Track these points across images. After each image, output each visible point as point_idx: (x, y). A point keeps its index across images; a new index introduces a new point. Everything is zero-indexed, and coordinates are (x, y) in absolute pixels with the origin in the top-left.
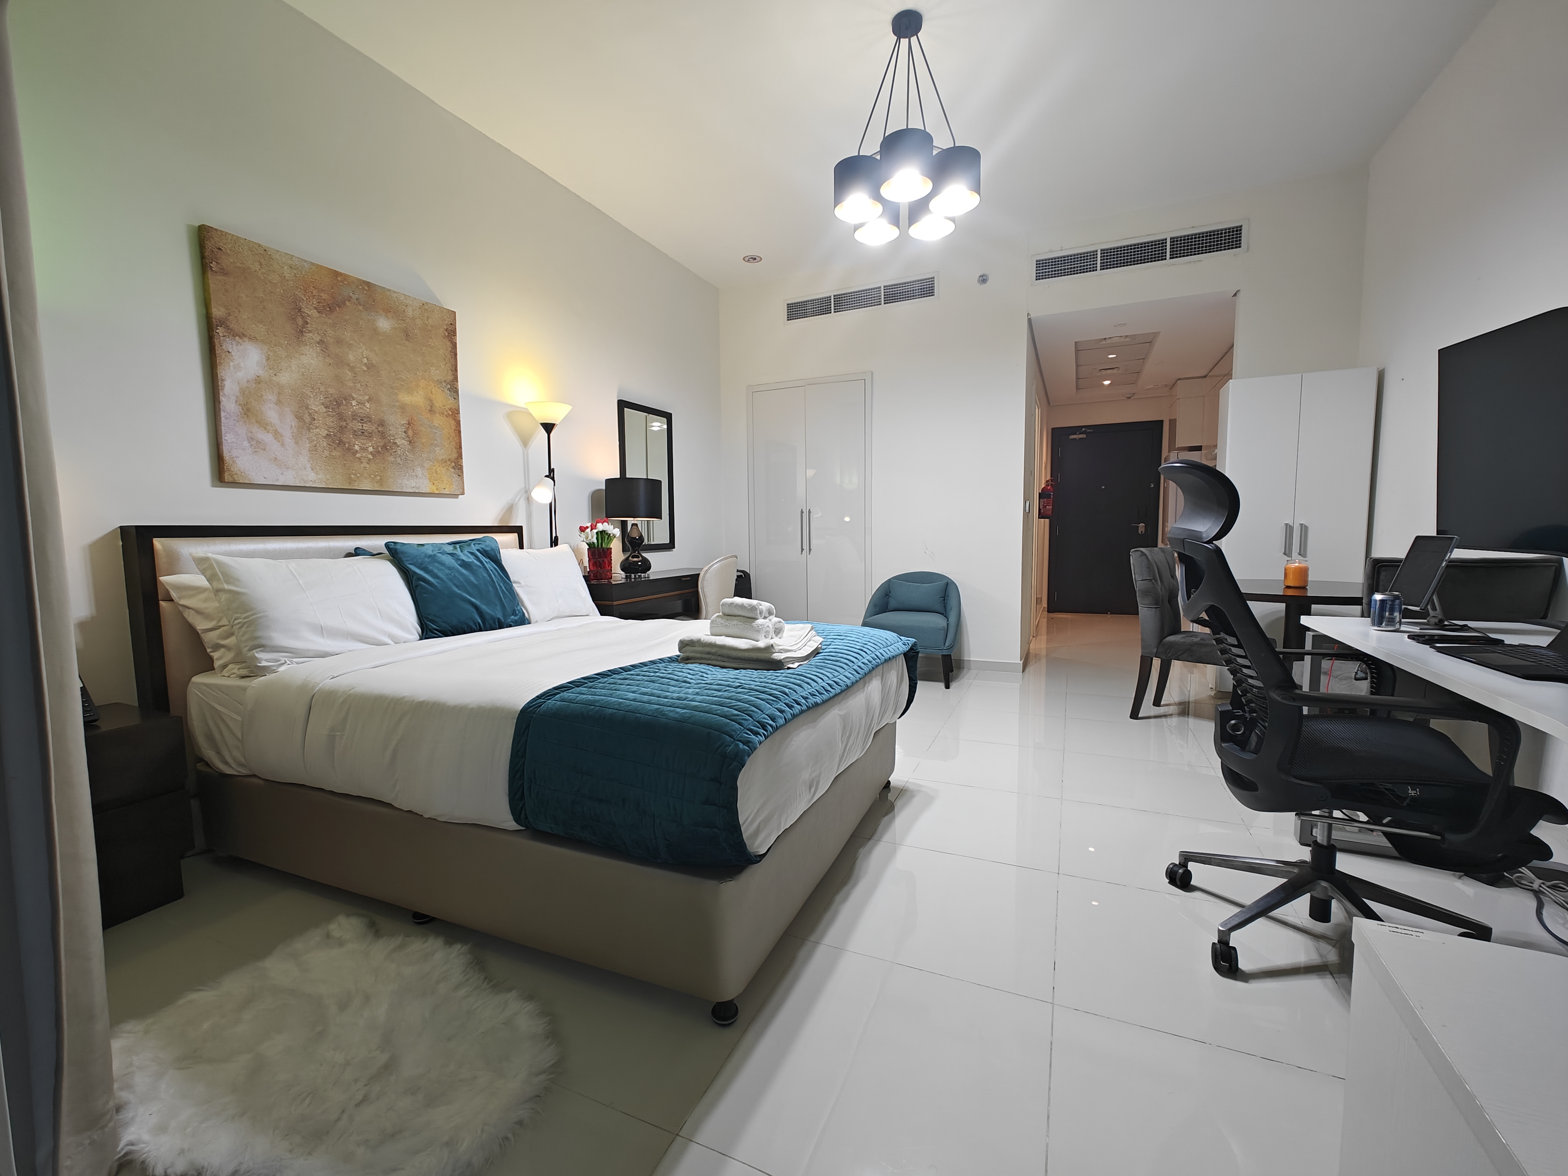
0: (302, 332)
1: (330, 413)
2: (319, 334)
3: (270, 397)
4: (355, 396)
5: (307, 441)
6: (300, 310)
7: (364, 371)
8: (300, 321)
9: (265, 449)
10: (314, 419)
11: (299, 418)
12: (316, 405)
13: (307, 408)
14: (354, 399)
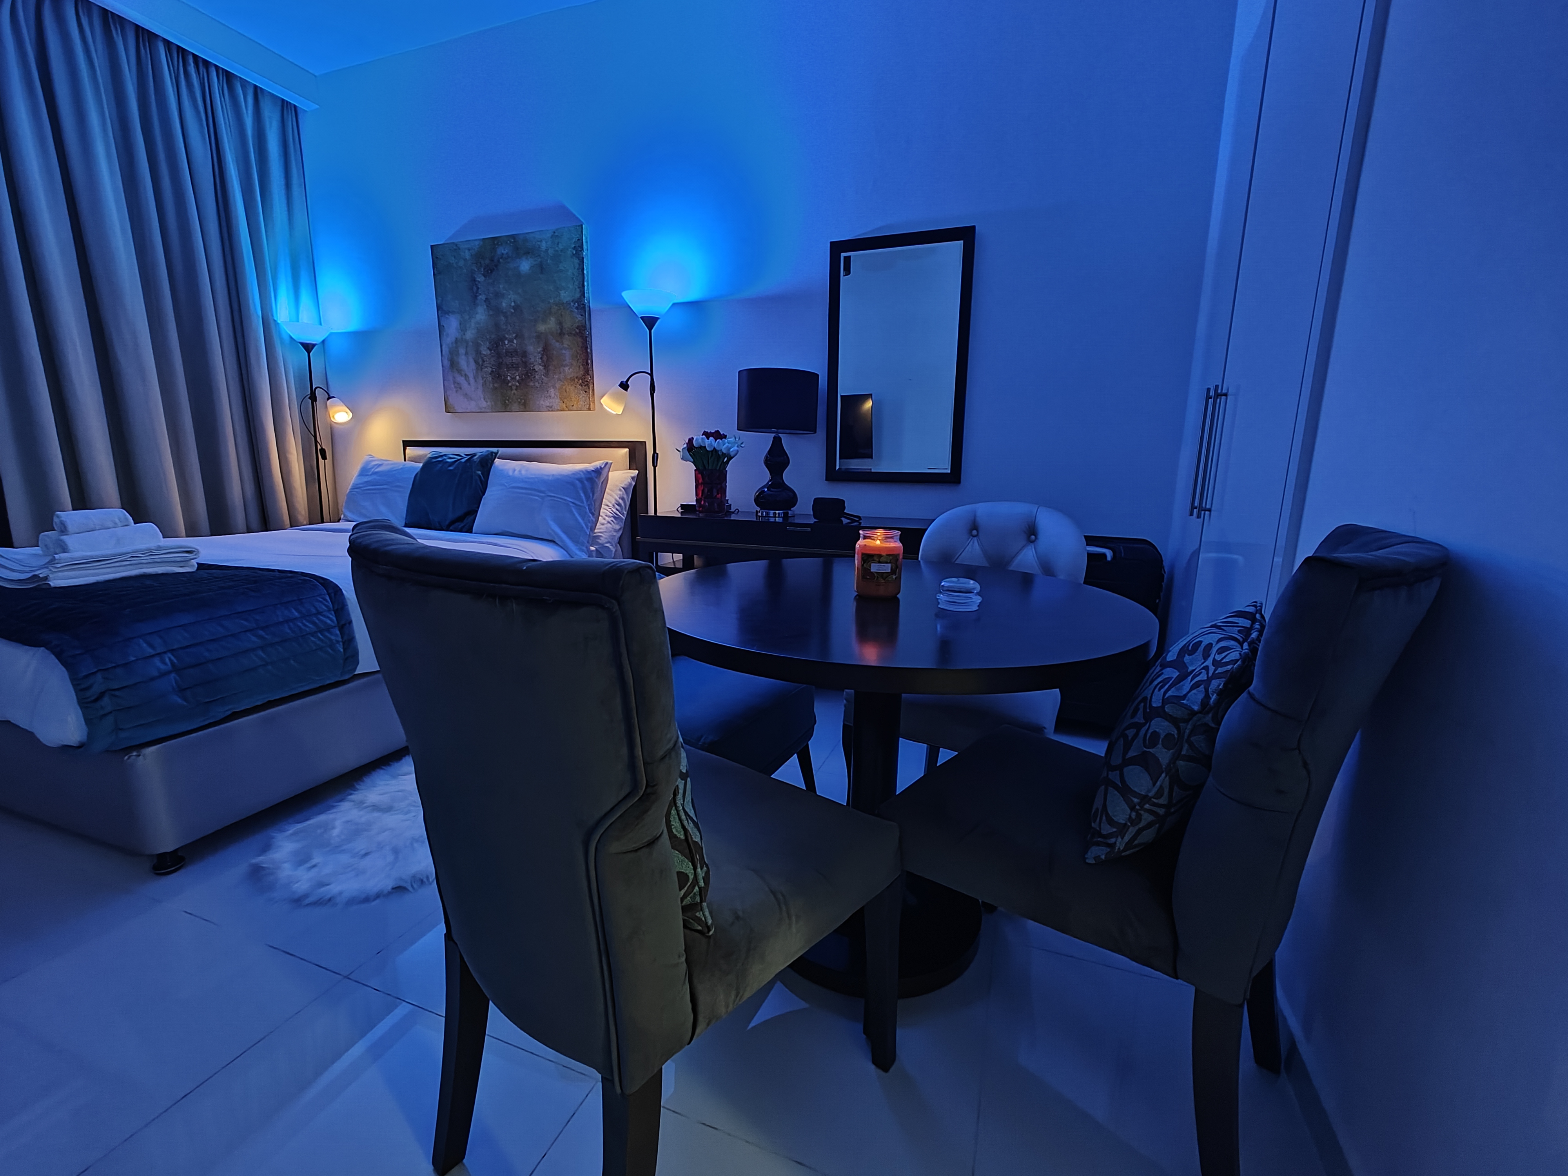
0: (476, 296)
1: (493, 354)
2: (485, 294)
3: (462, 351)
4: (507, 336)
5: (481, 379)
6: (475, 281)
7: (512, 312)
8: (475, 288)
9: (461, 388)
10: (484, 361)
11: (476, 362)
12: (485, 351)
13: (480, 353)
14: (506, 339)
